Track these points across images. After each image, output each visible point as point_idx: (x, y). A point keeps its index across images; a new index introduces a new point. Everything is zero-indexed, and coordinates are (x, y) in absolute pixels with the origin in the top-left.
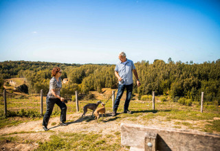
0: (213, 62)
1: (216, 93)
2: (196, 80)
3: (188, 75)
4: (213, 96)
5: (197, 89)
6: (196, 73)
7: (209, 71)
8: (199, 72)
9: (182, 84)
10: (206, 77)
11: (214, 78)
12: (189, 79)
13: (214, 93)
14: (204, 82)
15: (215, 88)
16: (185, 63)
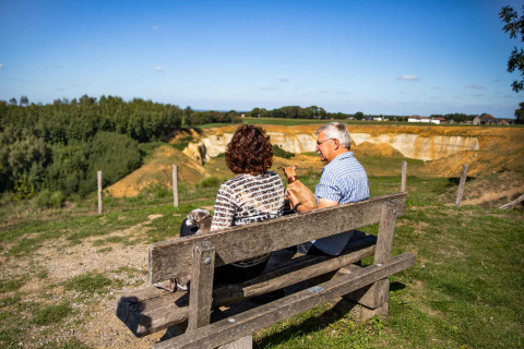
0: (75, 101)
1: (85, 170)
2: (39, 144)
3: (20, 134)
4: (79, 178)
5: (45, 165)
6: (39, 126)
7: (67, 122)
8: (45, 124)
9: (6, 157)
10: (62, 137)
11: (77, 137)
12: (23, 143)
13: (81, 172)
14: (58, 149)
15: (83, 159)
16: (8, 102)
